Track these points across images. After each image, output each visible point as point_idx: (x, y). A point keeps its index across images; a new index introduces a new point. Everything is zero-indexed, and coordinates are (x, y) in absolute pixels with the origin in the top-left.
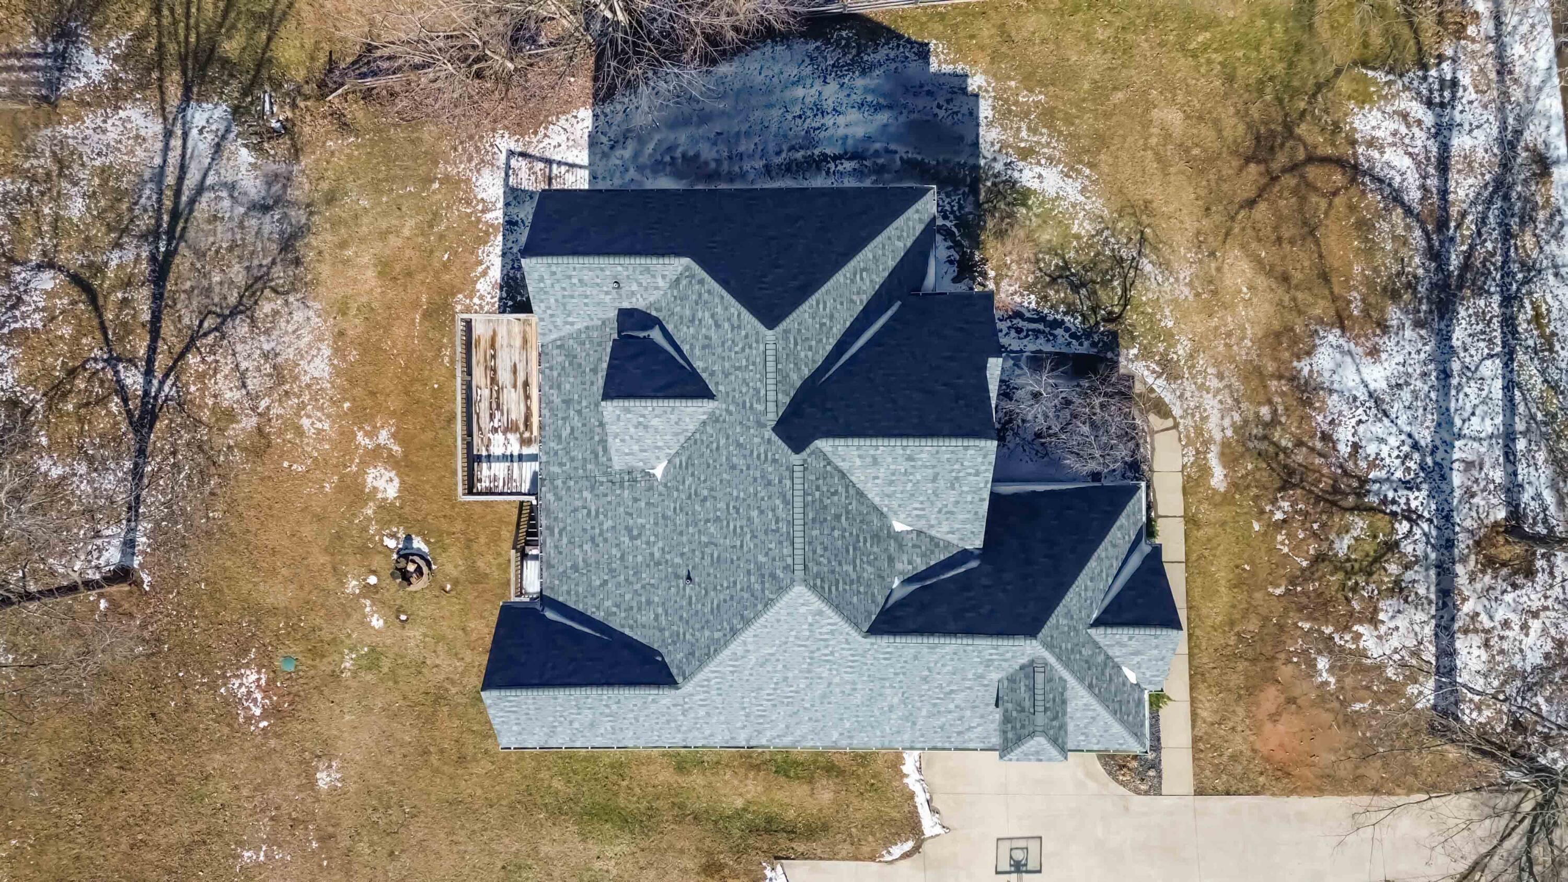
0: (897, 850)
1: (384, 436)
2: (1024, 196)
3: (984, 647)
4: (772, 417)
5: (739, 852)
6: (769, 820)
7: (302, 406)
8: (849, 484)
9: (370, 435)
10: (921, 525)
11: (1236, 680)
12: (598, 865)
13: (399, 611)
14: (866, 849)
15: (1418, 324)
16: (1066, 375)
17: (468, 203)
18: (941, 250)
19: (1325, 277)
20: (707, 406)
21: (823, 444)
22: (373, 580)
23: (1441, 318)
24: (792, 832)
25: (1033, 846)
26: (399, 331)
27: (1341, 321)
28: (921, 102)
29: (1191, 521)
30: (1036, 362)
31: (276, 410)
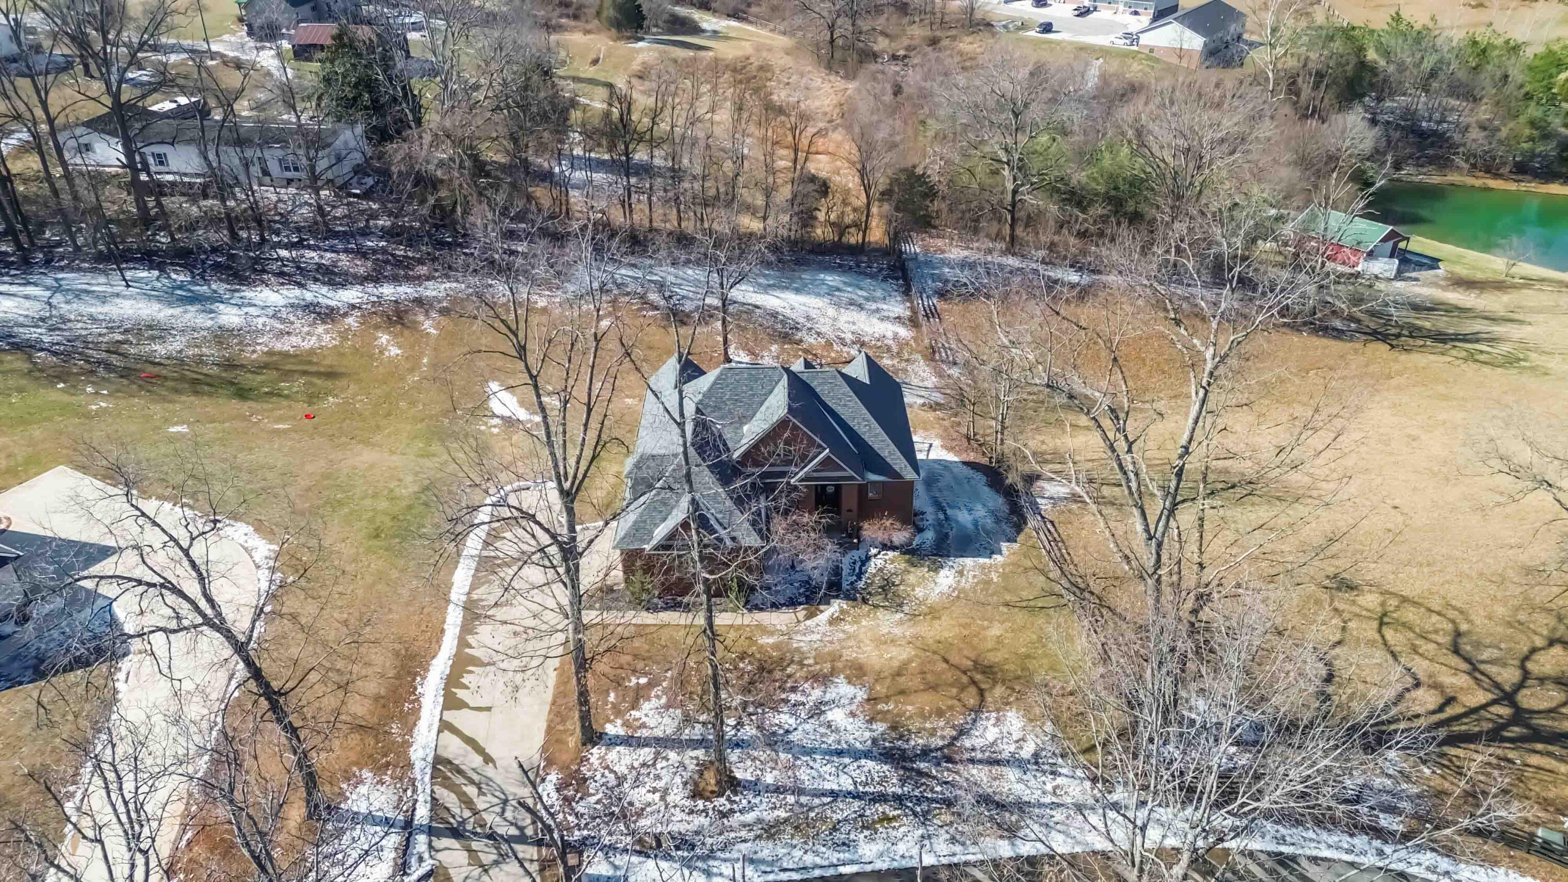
2: (934, 571)
15: (874, 741)
19: (902, 692)
23: (880, 754)
27: (872, 700)
29: (740, 628)
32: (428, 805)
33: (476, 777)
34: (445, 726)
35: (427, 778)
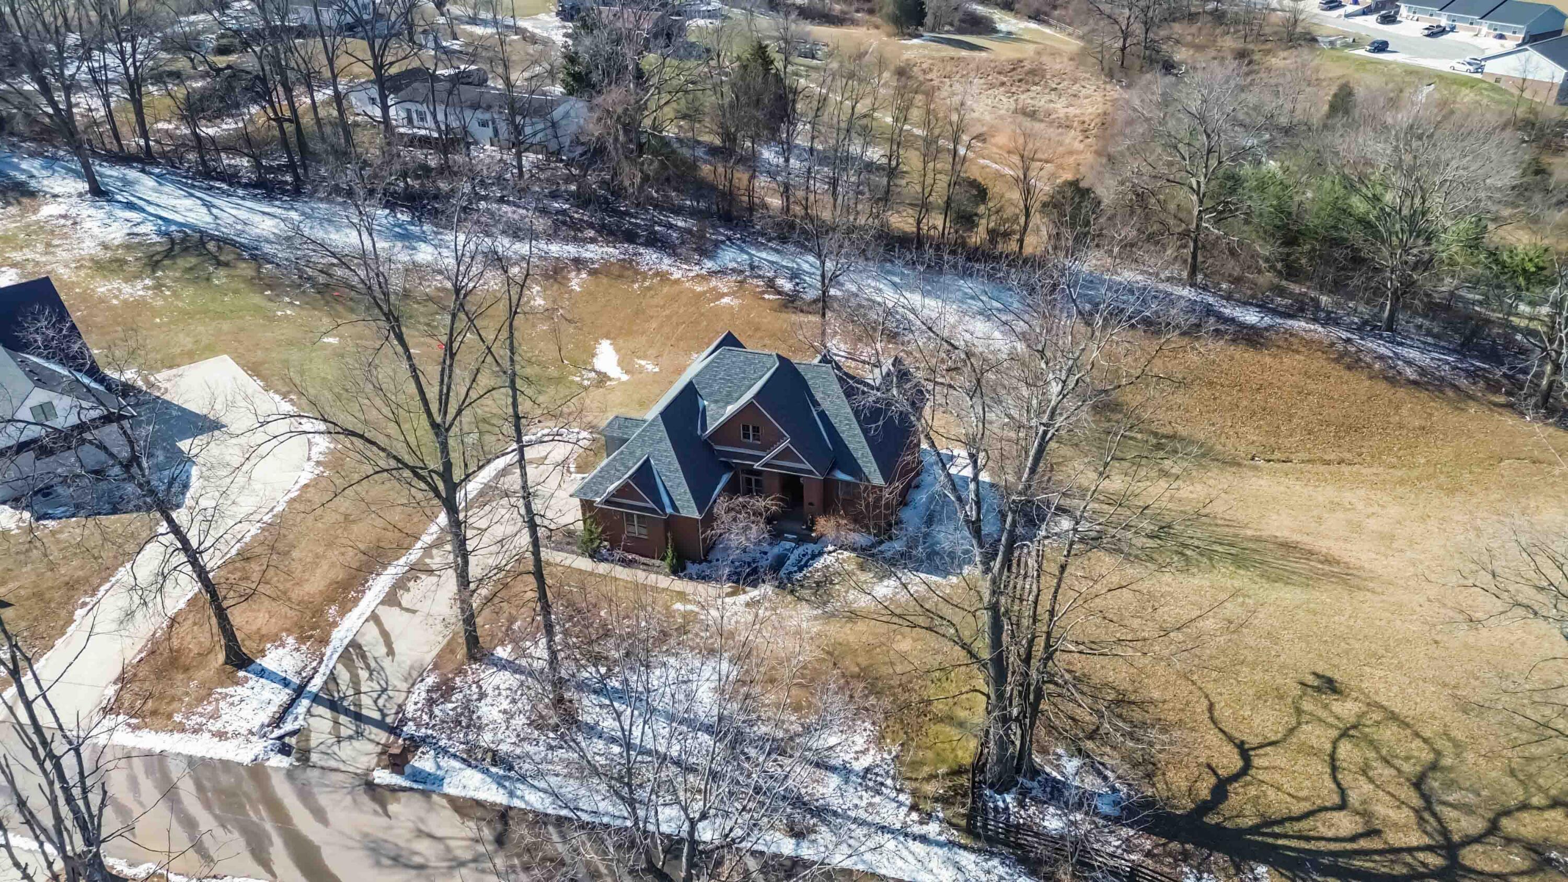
32: (325, 678)
33: (373, 664)
34: (374, 618)
35: (336, 656)
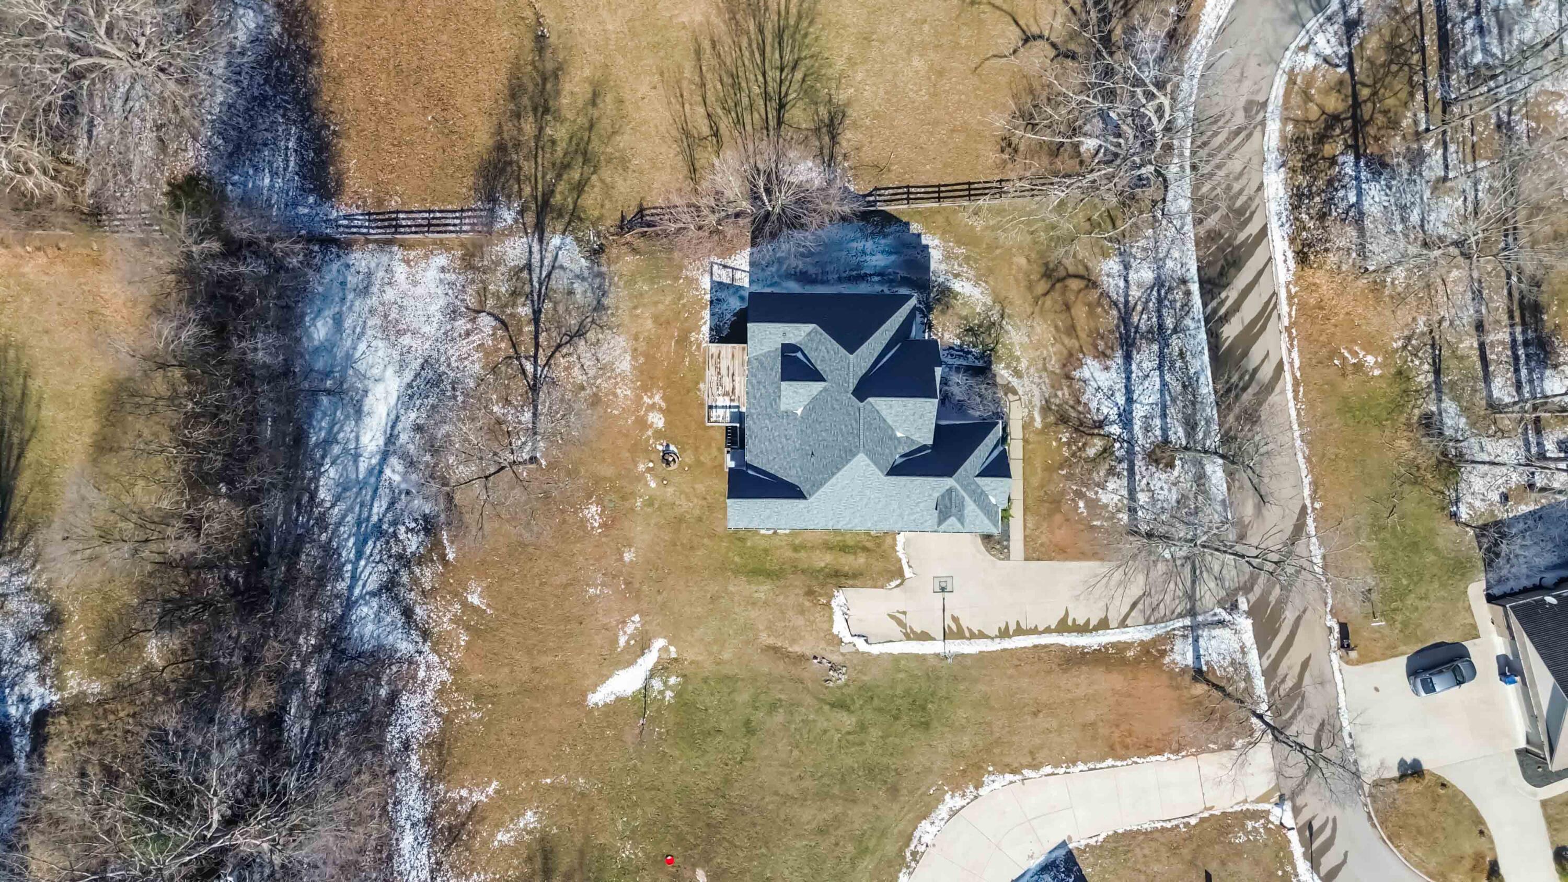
0: (893, 584)
1: (657, 398)
2: (955, 295)
3: (932, 481)
4: (852, 388)
5: (823, 585)
6: (837, 572)
7: (617, 383)
8: (880, 416)
9: (650, 398)
10: (908, 434)
11: (1044, 511)
12: (756, 595)
13: (663, 479)
14: (879, 584)
16: (972, 375)
17: (697, 290)
18: (919, 318)
20: (823, 384)
21: (871, 400)
22: (651, 465)
24: (846, 576)
25: (949, 580)
26: (664, 349)
27: (1094, 354)
28: (910, 252)
29: (1026, 441)
30: (958, 369)
31: (604, 385)
32: (1179, 621)
34: (1123, 624)
35: (1163, 625)
